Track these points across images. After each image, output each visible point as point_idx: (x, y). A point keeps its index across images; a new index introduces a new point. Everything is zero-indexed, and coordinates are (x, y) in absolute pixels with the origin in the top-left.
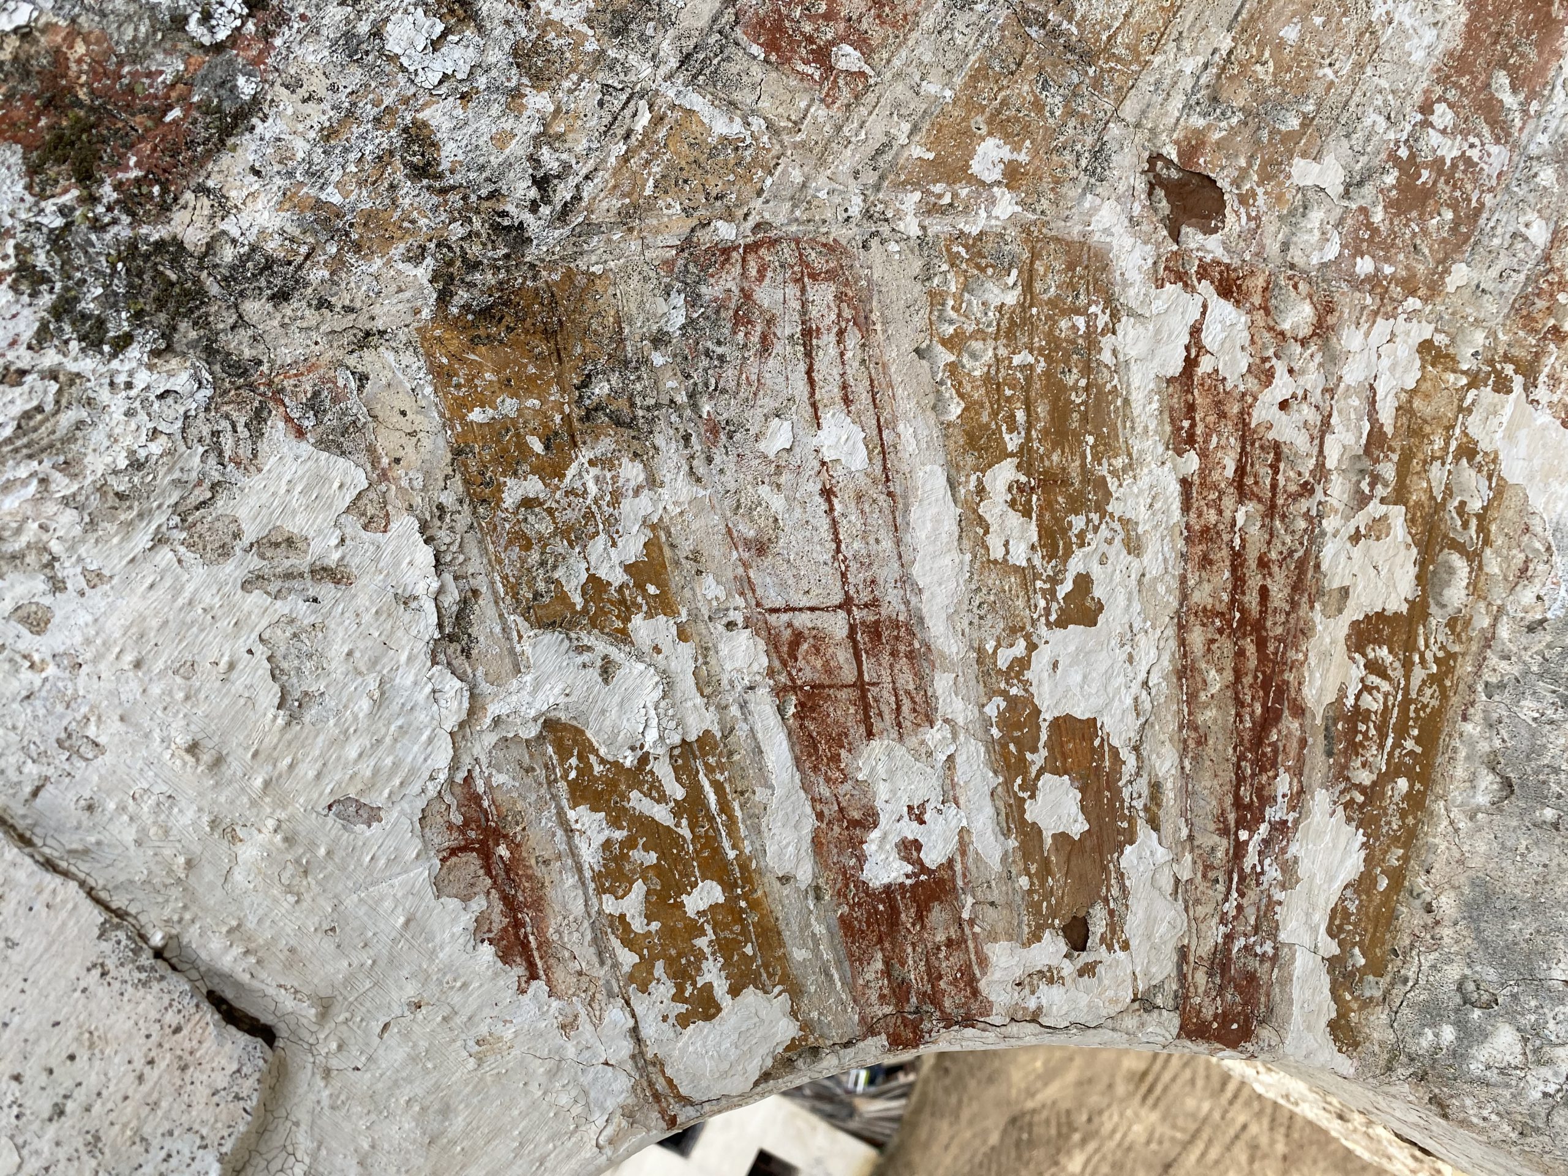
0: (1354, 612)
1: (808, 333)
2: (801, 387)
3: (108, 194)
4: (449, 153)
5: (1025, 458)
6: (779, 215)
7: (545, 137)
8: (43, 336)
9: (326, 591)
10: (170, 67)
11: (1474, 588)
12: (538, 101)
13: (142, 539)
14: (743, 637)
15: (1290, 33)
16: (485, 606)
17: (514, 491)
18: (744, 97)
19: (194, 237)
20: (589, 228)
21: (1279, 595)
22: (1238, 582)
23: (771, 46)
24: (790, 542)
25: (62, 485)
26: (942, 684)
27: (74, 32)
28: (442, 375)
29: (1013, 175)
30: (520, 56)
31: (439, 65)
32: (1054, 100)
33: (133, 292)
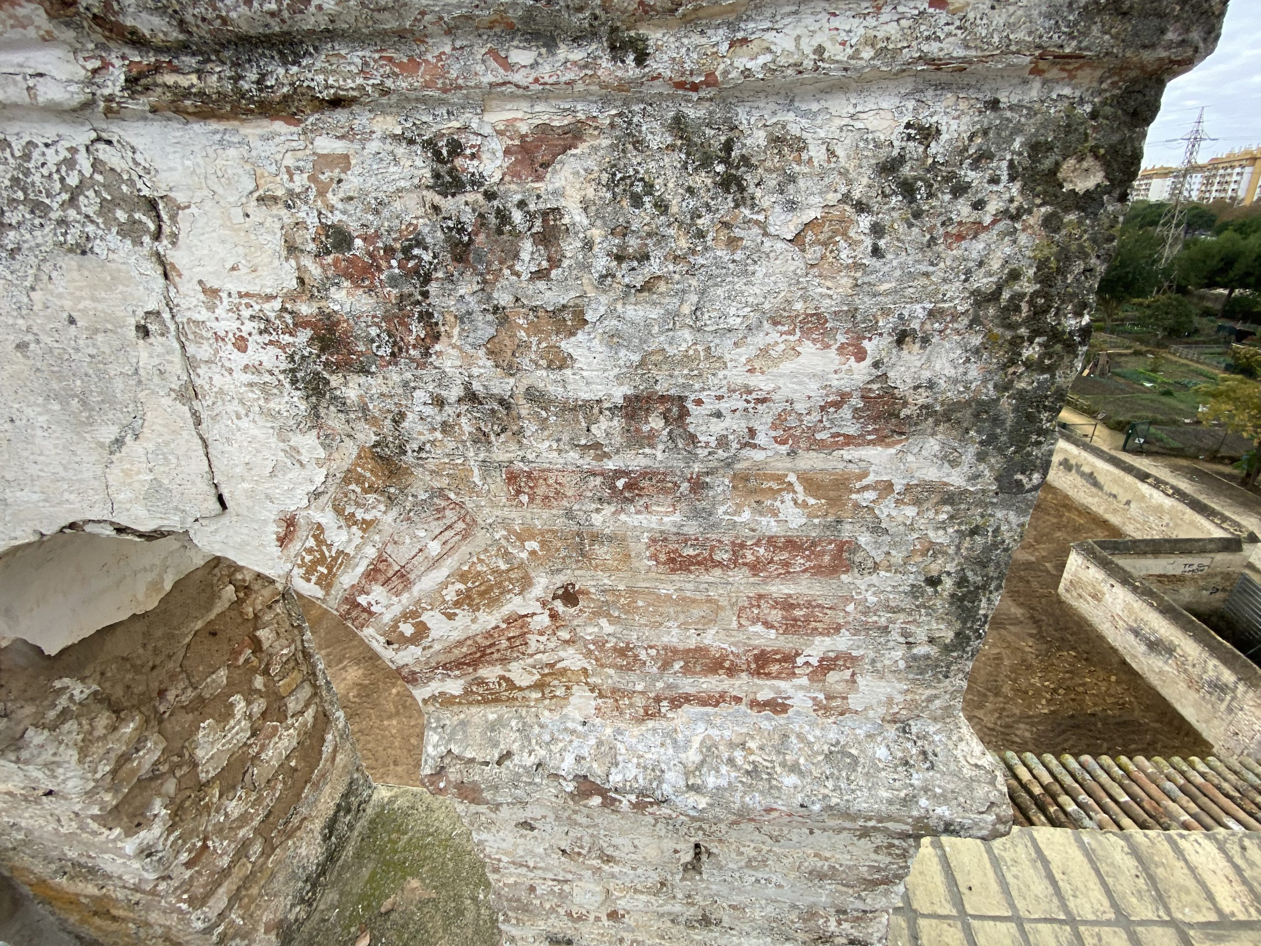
0: (507, 675)
1: (450, 527)
2: (437, 532)
3: (323, 358)
4: (405, 424)
5: (469, 590)
6: (469, 505)
7: (433, 443)
8: (284, 371)
9: (297, 465)
10: (361, 348)
11: (536, 700)
12: (438, 435)
13: (269, 425)
14: (374, 550)
15: (640, 603)
16: (327, 497)
17: (353, 487)
18: (489, 481)
19: (333, 384)
20: (422, 466)
21: (495, 656)
22: (490, 646)
23: (509, 479)
24: (403, 549)
25: (262, 402)
26: (406, 595)
27: (347, 321)
28: (359, 457)
29: (533, 553)
30: (444, 424)
31: (421, 408)
32: (563, 553)
33: (310, 382)
